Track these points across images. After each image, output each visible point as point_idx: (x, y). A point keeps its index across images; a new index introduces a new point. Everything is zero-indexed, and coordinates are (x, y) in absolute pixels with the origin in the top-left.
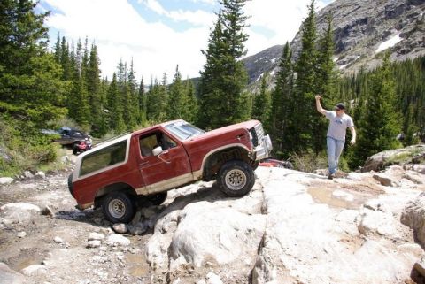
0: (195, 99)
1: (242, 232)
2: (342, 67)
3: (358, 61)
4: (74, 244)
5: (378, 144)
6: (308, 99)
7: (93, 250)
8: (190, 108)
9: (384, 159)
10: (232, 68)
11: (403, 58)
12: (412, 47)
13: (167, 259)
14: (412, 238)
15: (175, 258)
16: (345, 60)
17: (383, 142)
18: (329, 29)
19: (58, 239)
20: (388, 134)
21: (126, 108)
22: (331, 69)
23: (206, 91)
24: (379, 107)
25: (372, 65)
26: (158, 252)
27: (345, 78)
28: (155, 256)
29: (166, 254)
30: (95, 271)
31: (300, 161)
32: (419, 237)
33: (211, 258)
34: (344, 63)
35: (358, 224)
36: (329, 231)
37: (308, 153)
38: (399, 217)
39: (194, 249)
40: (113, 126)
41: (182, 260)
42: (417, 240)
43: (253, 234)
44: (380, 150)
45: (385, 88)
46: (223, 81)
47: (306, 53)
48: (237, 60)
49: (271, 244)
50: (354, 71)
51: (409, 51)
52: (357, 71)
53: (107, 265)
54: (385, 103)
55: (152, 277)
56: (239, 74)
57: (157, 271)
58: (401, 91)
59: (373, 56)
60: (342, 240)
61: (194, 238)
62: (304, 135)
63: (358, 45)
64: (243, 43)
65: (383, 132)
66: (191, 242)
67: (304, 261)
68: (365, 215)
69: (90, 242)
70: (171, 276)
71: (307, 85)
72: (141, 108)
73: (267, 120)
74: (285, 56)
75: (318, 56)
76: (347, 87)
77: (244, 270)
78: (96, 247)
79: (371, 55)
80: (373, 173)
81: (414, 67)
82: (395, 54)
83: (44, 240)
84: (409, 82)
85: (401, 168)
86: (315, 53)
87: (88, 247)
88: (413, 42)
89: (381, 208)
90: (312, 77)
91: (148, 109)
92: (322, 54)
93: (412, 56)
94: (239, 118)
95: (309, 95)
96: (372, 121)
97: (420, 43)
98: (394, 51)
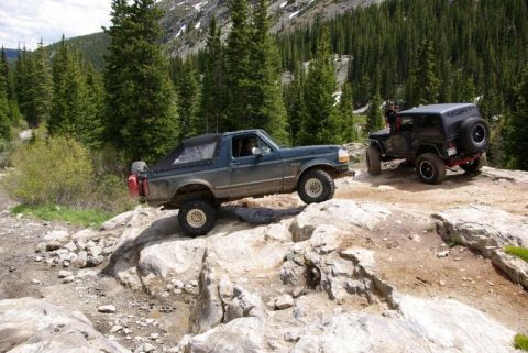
0: (100, 89)
1: (190, 250)
2: (292, 15)
3: (312, 6)
5: (321, 138)
8: (93, 102)
13: (138, 278)
15: (145, 275)
16: (296, 4)
25: (331, 11)
26: (128, 275)
27: (297, 31)
28: (127, 278)
33: (172, 270)
34: (295, 9)
39: (160, 267)
41: (151, 275)
43: (198, 250)
46: (137, 72)
50: (308, 20)
52: (312, 21)
57: (133, 287)
58: (366, 47)
60: (254, 246)
61: (158, 260)
66: (156, 262)
69: (65, 279)
70: (147, 287)
71: (241, 71)
73: (197, 115)
76: (299, 43)
81: (382, 15)
84: (375, 35)
86: (247, 30)
87: (65, 282)
90: (246, 60)
92: (256, 30)
94: (162, 116)
95: (244, 82)
96: (313, 112)
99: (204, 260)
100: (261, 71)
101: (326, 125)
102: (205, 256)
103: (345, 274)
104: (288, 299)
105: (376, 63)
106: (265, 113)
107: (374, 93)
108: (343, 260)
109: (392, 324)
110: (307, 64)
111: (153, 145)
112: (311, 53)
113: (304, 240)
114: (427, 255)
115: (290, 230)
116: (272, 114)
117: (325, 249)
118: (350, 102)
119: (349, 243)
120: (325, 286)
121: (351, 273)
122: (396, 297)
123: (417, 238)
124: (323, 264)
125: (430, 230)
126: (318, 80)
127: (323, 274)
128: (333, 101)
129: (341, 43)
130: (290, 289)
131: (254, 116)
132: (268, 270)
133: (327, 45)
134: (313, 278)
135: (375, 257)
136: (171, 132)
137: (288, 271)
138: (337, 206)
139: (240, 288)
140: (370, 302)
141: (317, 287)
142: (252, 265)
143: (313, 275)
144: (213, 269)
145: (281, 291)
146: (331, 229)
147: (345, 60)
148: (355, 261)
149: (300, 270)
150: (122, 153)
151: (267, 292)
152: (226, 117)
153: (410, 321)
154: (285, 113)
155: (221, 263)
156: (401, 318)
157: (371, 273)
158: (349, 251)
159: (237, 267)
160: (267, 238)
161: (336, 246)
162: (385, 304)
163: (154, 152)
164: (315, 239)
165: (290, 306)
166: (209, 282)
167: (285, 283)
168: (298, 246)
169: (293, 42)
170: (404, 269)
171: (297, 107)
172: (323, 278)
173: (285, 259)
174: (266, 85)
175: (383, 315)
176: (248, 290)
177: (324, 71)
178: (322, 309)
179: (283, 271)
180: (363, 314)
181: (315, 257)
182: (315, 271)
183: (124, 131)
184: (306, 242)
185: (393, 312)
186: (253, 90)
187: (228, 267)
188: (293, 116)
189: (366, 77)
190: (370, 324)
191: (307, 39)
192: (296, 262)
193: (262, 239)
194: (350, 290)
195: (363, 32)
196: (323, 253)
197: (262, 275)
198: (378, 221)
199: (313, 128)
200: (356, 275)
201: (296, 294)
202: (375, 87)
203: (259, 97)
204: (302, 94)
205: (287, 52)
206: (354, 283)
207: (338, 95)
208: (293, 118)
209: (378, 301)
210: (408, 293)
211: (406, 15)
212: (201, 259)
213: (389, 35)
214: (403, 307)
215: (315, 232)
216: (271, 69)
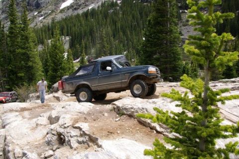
2: (41, 18)
3: (50, 14)
6: (19, 53)
11: (76, 13)
12: (80, 6)
16: (42, 13)
22: (30, 34)
24: (57, 56)
25: (59, 17)
27: (43, 26)
34: (42, 16)
37: (24, 85)
45: (58, 46)
47: (13, 26)
50: (49, 21)
51: (78, 8)
59: (59, 11)
62: (20, 74)
63: (49, 4)
71: (17, 45)
75: (21, 27)
76: (45, 31)
79: (57, 10)
81: (82, 19)
82: (71, 10)
84: (80, 27)
88: (80, 3)
90: (19, 40)
93: (80, 12)
96: (54, 63)
97: (83, 3)
98: (70, 8)
99: (5, 141)
100: (27, 45)
101: (61, 68)
102: (6, 139)
103: (77, 136)
104: (51, 152)
105: (81, 40)
106: (31, 65)
107: (82, 53)
108: (74, 129)
109: (100, 154)
110: (50, 41)
112: (51, 36)
113: (56, 123)
114: (111, 121)
115: (48, 119)
116: (34, 65)
117: (66, 126)
118: (72, 57)
119: (76, 121)
120: (68, 143)
121: (79, 135)
122: (100, 142)
123: (106, 114)
124: (66, 133)
125: (111, 110)
126: (56, 48)
127: (66, 137)
128: (63, 57)
129: (65, 31)
130: (51, 148)
131: (25, 67)
132: (40, 140)
133: (58, 32)
134: (62, 140)
135: (89, 126)
137: (49, 139)
138: (70, 105)
139: (26, 152)
140: (89, 146)
141: (64, 144)
142: (31, 139)
143: (61, 139)
144: (10, 145)
145: (47, 149)
146: (68, 116)
147: (68, 38)
148: (80, 129)
149: (55, 138)
151: (40, 151)
152: (10, 68)
153: (107, 151)
154: (41, 64)
155: (14, 141)
156: (103, 151)
157: (88, 133)
158: (77, 125)
159: (23, 141)
160: (37, 125)
161: (71, 124)
162: (96, 146)
164: (61, 122)
165: (52, 156)
166: (9, 152)
167: (49, 145)
168: (53, 126)
169: (42, 31)
170: (102, 129)
171: (47, 61)
172: (67, 139)
173: (47, 134)
174: (30, 52)
175: (96, 151)
176: (30, 152)
177: (58, 44)
178: (68, 154)
179: (47, 139)
180: (86, 152)
181: (61, 130)
182: (62, 137)
184: (56, 124)
185: (99, 149)
186: (24, 54)
187: (18, 142)
188: (45, 65)
189: (78, 46)
190: (90, 156)
191: (49, 29)
192: (53, 134)
193: (35, 125)
194: (79, 142)
195: (75, 26)
196: (65, 128)
197: (37, 143)
198: (89, 109)
199: (55, 70)
200: (81, 136)
201: (54, 149)
202: (82, 50)
203: (27, 58)
204: (48, 55)
205: (40, 36)
206: (81, 139)
207: (66, 55)
208: (45, 66)
209: (93, 145)
210: (105, 139)
211: (93, 19)
212: (3, 141)
213: (86, 27)
214: (103, 146)
215: (60, 118)
216: (32, 44)
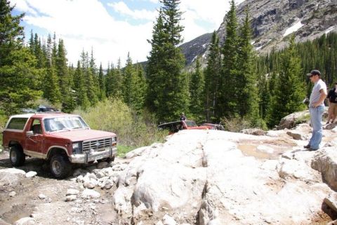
0: (144, 78)
1: (189, 182)
2: (258, 48)
3: (270, 43)
4: (55, 199)
5: (289, 108)
6: (233, 75)
7: (70, 203)
8: (141, 86)
9: (294, 119)
10: (172, 53)
11: (305, 39)
12: (311, 31)
13: (131, 207)
14: (321, 179)
15: (137, 205)
16: (260, 42)
17: (292, 106)
18: (247, 19)
19: (41, 196)
20: (296, 99)
21: (89, 89)
22: (250, 50)
23: (153, 72)
24: (288, 79)
25: (281, 46)
26: (123, 201)
27: (261, 57)
28: (121, 205)
29: (130, 203)
30: (74, 219)
31: (229, 124)
32: (326, 178)
33: (166, 204)
34: (259, 45)
35: (279, 171)
36: (257, 178)
37: (235, 117)
38: (310, 164)
39: (152, 198)
40: (80, 103)
41: (142, 206)
42: (325, 181)
43: (197, 183)
44: (291, 112)
45: (292, 64)
46: (165, 63)
47: (230, 39)
48: (176, 46)
49: (212, 190)
50: (267, 51)
51: (309, 34)
52: (270, 52)
53: (83, 214)
54: (293, 75)
55: (120, 222)
56: (178, 57)
57: (123, 217)
58: (304, 65)
59: (281, 39)
60: (267, 184)
61: (151, 189)
62: (231, 103)
63: (270, 31)
64: (181, 33)
65: (292, 98)
66: (149, 192)
67: (239, 202)
68: (283, 163)
69: (68, 197)
70: (135, 220)
71: (232, 64)
72: (101, 87)
73: (202, 93)
74: (213, 42)
75: (239, 41)
76: (262, 63)
77: (192, 211)
78: (73, 200)
79: (279, 38)
80: (286, 130)
81: (314, 46)
82: (298, 37)
83: (30, 198)
84: (310, 58)
85: (308, 125)
86: (236, 38)
87: (67, 201)
88: (312, 27)
89: (295, 157)
90: (236, 57)
91: (107, 88)
92: (242, 40)
93: (312, 38)
94: (180, 92)
95: (233, 71)
96: (283, 90)
97: (317, 27)
98: (297, 34)
100: (245, 64)
111: (173, 110)
116: (251, 93)
136: (185, 102)
150: (154, 115)
152: (220, 93)
163: (173, 114)
183: (156, 102)
186: (240, 77)
203: (242, 81)
211: (330, 46)
213: (319, 58)
